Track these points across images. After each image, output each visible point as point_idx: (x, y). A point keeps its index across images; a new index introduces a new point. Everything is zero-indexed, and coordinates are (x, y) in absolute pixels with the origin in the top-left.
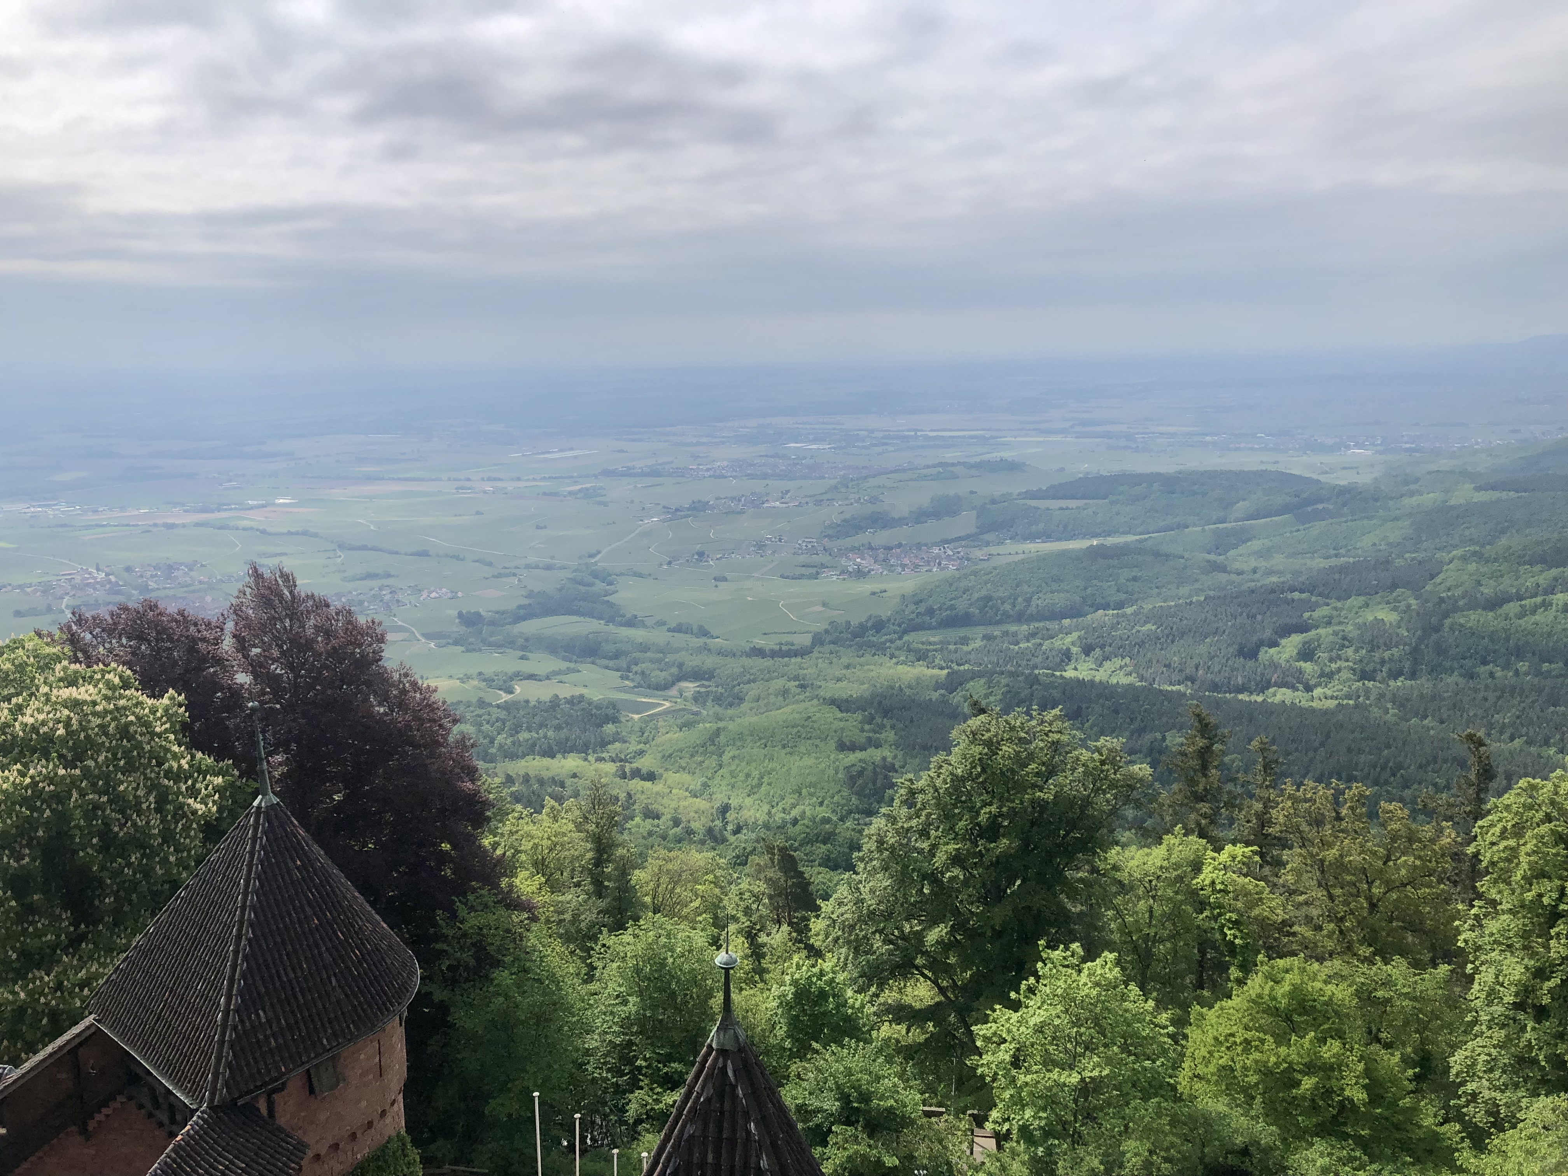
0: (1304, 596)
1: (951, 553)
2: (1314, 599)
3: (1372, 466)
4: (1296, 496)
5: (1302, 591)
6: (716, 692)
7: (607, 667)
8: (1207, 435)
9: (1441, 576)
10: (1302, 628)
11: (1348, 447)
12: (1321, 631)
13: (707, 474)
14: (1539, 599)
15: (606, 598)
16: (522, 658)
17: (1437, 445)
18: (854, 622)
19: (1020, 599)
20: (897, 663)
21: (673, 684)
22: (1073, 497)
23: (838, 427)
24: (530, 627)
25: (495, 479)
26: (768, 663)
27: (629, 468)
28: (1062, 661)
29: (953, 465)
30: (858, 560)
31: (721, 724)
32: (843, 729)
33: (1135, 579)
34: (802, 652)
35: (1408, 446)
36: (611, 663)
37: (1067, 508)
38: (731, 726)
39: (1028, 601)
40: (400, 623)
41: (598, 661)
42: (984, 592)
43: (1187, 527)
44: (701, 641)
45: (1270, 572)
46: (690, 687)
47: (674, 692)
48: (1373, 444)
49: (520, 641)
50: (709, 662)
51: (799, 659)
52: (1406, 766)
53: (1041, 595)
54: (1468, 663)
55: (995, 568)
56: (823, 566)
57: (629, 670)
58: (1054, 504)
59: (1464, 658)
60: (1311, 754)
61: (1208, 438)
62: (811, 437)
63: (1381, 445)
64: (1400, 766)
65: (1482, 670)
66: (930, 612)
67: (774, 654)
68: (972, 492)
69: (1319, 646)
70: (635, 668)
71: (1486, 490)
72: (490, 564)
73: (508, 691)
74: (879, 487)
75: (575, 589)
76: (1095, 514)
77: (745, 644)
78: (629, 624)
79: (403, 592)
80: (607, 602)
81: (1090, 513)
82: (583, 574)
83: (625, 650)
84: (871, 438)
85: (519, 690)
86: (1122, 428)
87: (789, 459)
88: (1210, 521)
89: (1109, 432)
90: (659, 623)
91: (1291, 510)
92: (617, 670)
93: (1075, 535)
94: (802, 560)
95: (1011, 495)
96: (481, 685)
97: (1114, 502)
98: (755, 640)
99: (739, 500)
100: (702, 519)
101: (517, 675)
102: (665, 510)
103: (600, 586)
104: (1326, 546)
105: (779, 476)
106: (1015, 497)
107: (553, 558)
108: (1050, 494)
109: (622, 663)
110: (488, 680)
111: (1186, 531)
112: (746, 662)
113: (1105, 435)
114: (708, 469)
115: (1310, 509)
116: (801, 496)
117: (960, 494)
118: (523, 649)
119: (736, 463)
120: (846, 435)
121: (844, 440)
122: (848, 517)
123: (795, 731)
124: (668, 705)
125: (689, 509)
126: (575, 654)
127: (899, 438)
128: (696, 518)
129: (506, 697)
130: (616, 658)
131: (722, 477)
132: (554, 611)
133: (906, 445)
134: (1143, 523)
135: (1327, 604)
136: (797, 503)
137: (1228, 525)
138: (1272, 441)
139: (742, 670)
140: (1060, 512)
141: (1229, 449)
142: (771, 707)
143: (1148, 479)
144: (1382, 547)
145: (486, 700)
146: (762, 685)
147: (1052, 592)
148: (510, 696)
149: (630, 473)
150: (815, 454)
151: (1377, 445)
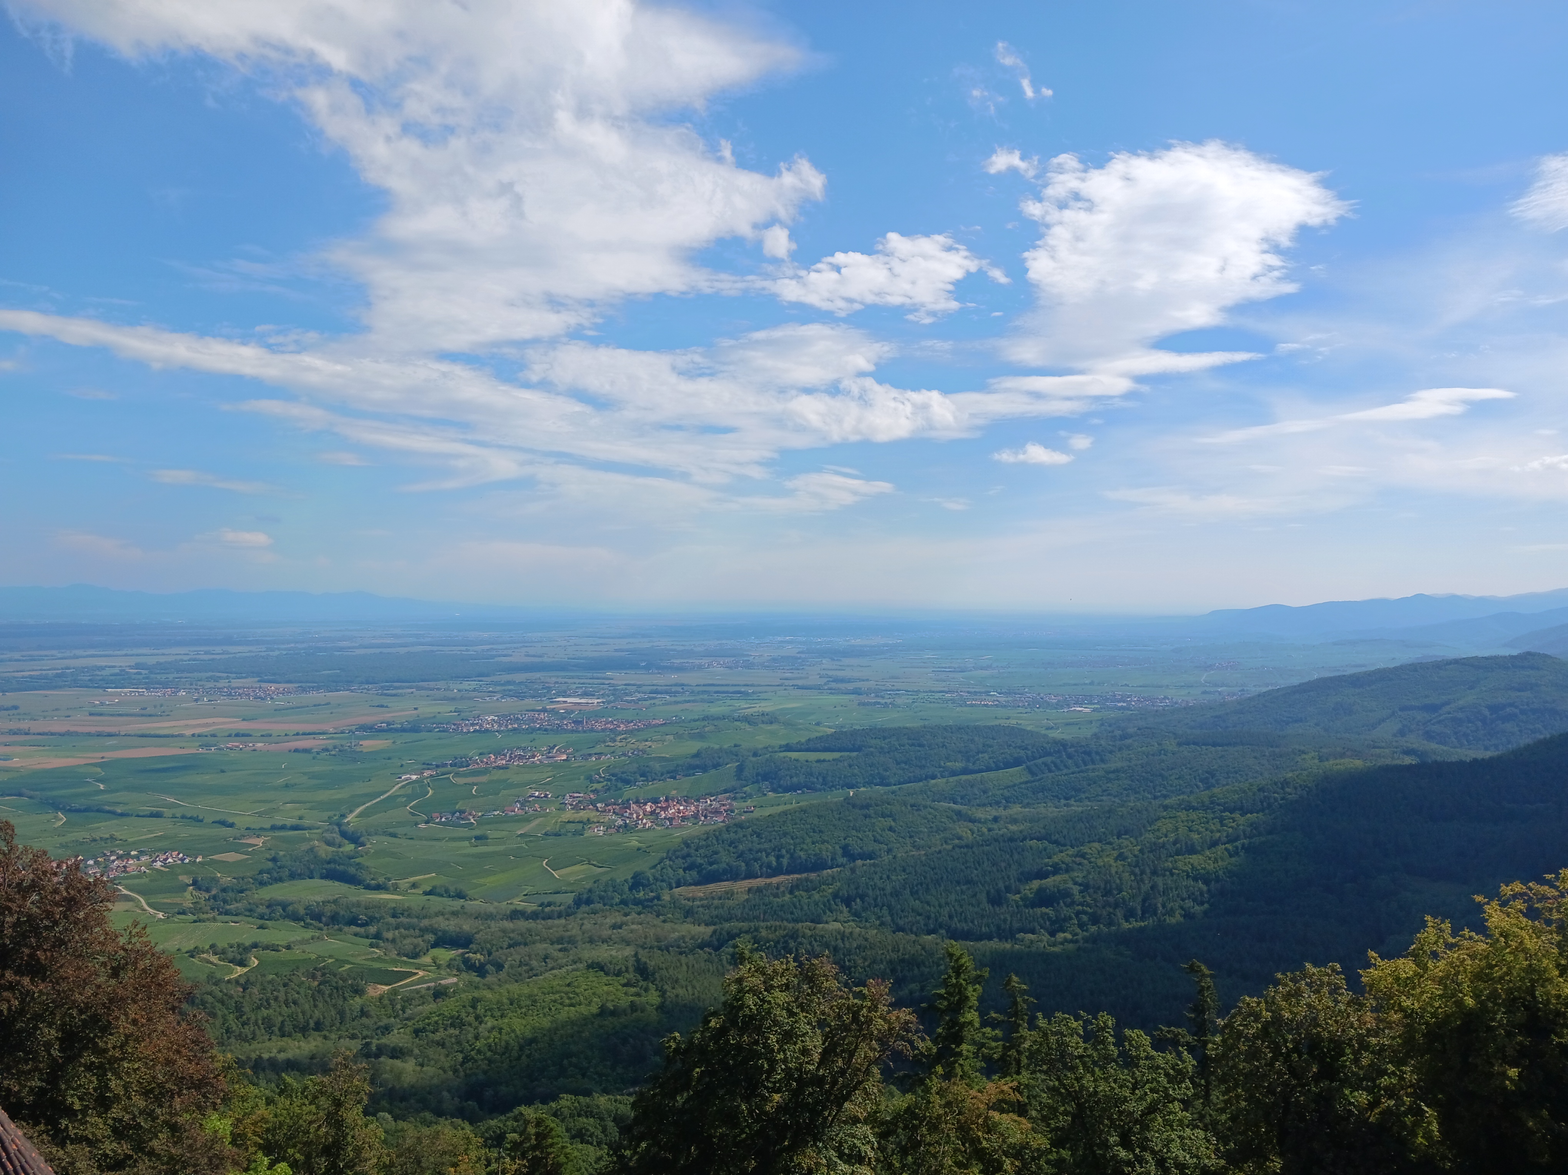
0: (1041, 844)
1: (719, 806)
2: (1050, 846)
3: (1091, 722)
4: (1026, 750)
5: (1039, 840)
6: (474, 959)
7: (356, 935)
8: (946, 692)
9: (1159, 823)
10: (1041, 874)
11: (1069, 706)
12: (1060, 878)
13: (472, 729)
15: (357, 860)
16: (261, 927)
17: (1145, 704)
18: (620, 880)
19: (784, 852)
20: (664, 921)
21: (427, 951)
22: (830, 750)
23: (607, 682)
24: (275, 893)
25: (243, 735)
26: (531, 924)
27: (388, 723)
28: (824, 912)
29: (718, 718)
30: (626, 815)
31: (476, 994)
32: (608, 993)
33: (890, 829)
34: (568, 913)
35: (1120, 704)
36: (361, 930)
37: (824, 761)
38: (488, 995)
39: (791, 853)
40: (125, 892)
41: (345, 929)
42: (749, 846)
43: (934, 778)
44: (457, 904)
45: (1011, 821)
46: (445, 954)
47: (426, 959)
48: (1091, 702)
49: (261, 910)
50: (467, 926)
51: (562, 921)
53: (804, 846)
55: (759, 820)
56: (589, 821)
57: (379, 938)
58: (813, 756)
61: (948, 696)
62: (580, 692)
63: (1098, 703)
66: (697, 867)
67: (534, 916)
68: (735, 746)
69: (1058, 892)
70: (386, 936)
71: (1188, 744)
72: (231, 825)
73: (242, 964)
74: (647, 741)
75: (325, 851)
76: (850, 766)
77: (505, 907)
78: (378, 888)
79: (133, 857)
80: (358, 864)
81: (846, 764)
82: (334, 835)
83: (377, 915)
84: (639, 692)
85: (256, 962)
86: (872, 684)
87: (558, 713)
88: (954, 773)
89: (860, 689)
90: (414, 886)
91: (1025, 763)
92: (367, 937)
93: (833, 786)
94: (569, 814)
95: (773, 747)
96: (214, 959)
97: (867, 755)
98: (516, 901)
99: (505, 756)
100: (465, 775)
101: (255, 945)
102: (425, 766)
103: (349, 847)
104: (1057, 796)
105: (546, 730)
106: (776, 749)
107: (300, 818)
108: (808, 747)
109: (372, 929)
110: (221, 953)
111: (933, 782)
112: (508, 925)
113: (857, 692)
114: (473, 725)
115: (1040, 761)
116: (571, 750)
117: (726, 746)
118: (262, 917)
119: (504, 718)
120: (614, 690)
121: (613, 695)
122: (617, 771)
123: (557, 996)
124: (421, 973)
125: (451, 765)
126: (320, 922)
127: (666, 693)
128: (457, 774)
129: (240, 970)
130: (365, 925)
131: (487, 731)
132: (300, 875)
133: (673, 699)
134: (895, 774)
135: (1061, 852)
136: (564, 757)
137: (969, 777)
138: (1003, 699)
139: (502, 934)
140: (818, 764)
141: (966, 706)
142: (532, 973)
143: (897, 733)
144: (1104, 798)
145: (218, 975)
146: (523, 950)
147: (813, 843)
148: (245, 970)
149: (389, 729)
150: (583, 708)
151: (1094, 704)
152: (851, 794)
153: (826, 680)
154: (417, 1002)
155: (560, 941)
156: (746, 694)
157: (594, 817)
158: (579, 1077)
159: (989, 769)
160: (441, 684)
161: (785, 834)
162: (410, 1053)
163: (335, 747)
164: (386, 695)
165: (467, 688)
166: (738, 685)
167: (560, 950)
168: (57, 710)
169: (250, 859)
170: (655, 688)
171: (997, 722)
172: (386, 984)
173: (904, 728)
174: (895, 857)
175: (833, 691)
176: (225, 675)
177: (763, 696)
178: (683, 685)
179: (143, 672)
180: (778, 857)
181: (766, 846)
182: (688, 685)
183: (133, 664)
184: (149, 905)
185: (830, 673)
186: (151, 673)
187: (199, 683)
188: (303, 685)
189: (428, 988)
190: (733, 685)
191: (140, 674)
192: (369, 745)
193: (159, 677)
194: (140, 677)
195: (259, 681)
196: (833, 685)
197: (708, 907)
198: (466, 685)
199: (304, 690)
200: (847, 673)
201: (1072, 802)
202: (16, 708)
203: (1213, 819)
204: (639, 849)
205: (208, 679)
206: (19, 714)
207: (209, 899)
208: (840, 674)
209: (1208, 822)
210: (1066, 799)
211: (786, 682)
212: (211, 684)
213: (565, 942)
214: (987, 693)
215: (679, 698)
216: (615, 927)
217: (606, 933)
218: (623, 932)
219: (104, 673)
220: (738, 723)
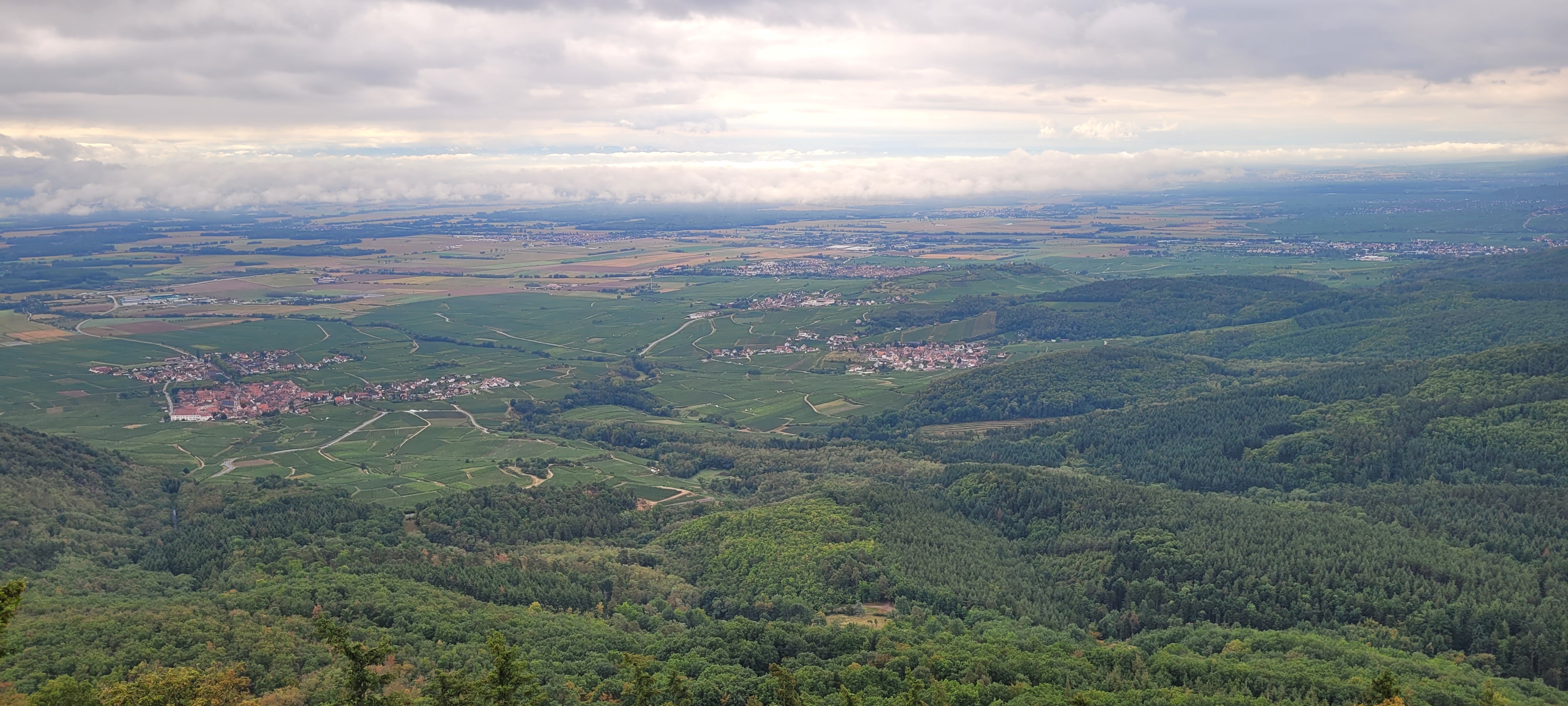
0: (1291, 399)
1: (970, 351)
2: (1301, 401)
3: (1383, 271)
4: (1299, 301)
5: (1291, 394)
6: (734, 481)
7: (638, 455)
8: (1226, 241)
9: (1427, 382)
10: (1286, 430)
11: (1362, 253)
12: (1305, 434)
13: (754, 273)
14: (1516, 407)
15: (646, 389)
16: (561, 445)
17: (1450, 251)
18: (871, 416)
19: (1026, 398)
20: (903, 457)
21: (696, 473)
22: (1089, 300)
23: (880, 230)
24: (575, 416)
25: (562, 277)
26: (785, 453)
27: (683, 267)
28: (1058, 457)
29: (982, 267)
30: (884, 357)
32: (833, 521)
33: (1136, 379)
34: (820, 444)
35: (1421, 252)
36: (643, 451)
37: (1081, 310)
39: (1034, 398)
40: (459, 410)
41: (629, 449)
42: (992, 390)
43: (1194, 329)
44: (726, 431)
45: (1267, 374)
46: (710, 475)
47: (695, 479)
48: (1388, 250)
49: (563, 430)
50: (730, 451)
51: (813, 451)
52: (1360, 569)
53: (1047, 393)
54: (1446, 467)
55: (1005, 367)
56: (850, 362)
57: (656, 458)
58: (1070, 306)
59: (1441, 462)
60: (1270, 556)
61: (1228, 244)
62: (854, 240)
63: (1395, 251)
64: (1354, 570)
65: (1457, 473)
66: (943, 408)
67: (792, 445)
68: (994, 294)
69: (1300, 448)
70: (662, 457)
71: (1485, 297)
72: (547, 355)
73: (541, 476)
74: (910, 288)
75: (618, 381)
76: (1107, 316)
77: (767, 435)
78: (664, 414)
79: (466, 381)
80: (647, 393)
81: (1102, 315)
82: (629, 367)
83: (656, 439)
84: (910, 241)
85: (552, 475)
86: (1147, 234)
87: (832, 259)
88: (1216, 324)
89: (1134, 237)
90: (693, 413)
91: (1294, 315)
92: (647, 458)
93: (1088, 335)
94: (832, 355)
95: (1030, 297)
96: (518, 470)
97: (1125, 305)
98: (778, 431)
99: (780, 298)
100: (744, 316)
101: (552, 461)
102: (711, 307)
103: (642, 377)
104: (1323, 350)
105: (820, 275)
106: (1034, 298)
107: (604, 351)
108: (1068, 296)
109: (651, 451)
110: (524, 467)
111: (1192, 333)
112: (764, 452)
113: (1130, 240)
114: (755, 269)
115: (1311, 313)
116: (838, 295)
117: (983, 295)
118: (564, 436)
119: (782, 263)
120: (887, 238)
121: (884, 242)
122: (878, 316)
123: (789, 522)
124: (684, 492)
125: (733, 306)
126: (610, 442)
127: (936, 241)
128: (737, 315)
129: (538, 482)
130: (647, 446)
131: (767, 275)
132: (598, 400)
133: (942, 247)
134: (1153, 325)
135: (1314, 407)
136: (833, 302)
137: (1231, 329)
138: (1288, 247)
139: (759, 460)
140: (1074, 314)
141: (1246, 254)
142: (780, 497)
143: (1160, 284)
144: (1377, 352)
145: (518, 485)
146: (775, 476)
147: (1057, 391)
148: (542, 481)
149: (684, 272)
150: (855, 255)
151: (1391, 251)
152: (1106, 343)
153: (1097, 229)
154: (677, 517)
155: (808, 469)
156: (1016, 243)
157: (855, 358)
158: (794, 594)
159: (1253, 321)
160: (731, 231)
161: (1028, 381)
162: (660, 562)
163: (637, 288)
164: (682, 241)
165: (754, 235)
166: (1008, 234)
167: (806, 478)
168: (416, 253)
169: (559, 386)
170: (925, 236)
171: (1276, 272)
172: (653, 500)
173: (1168, 279)
174: (1136, 406)
175: (1105, 240)
176: (548, 223)
177: (1031, 244)
178: (953, 233)
179: (484, 220)
180: (1020, 402)
181: (1009, 391)
182: (958, 234)
183: (475, 213)
184: (477, 422)
185: (1103, 221)
186: (489, 221)
187: (528, 230)
188: (614, 232)
189: (689, 506)
190: (1002, 234)
191: (481, 222)
192: (667, 287)
193: (495, 224)
194: (481, 224)
195: (576, 228)
196: (1106, 234)
197: (947, 445)
198: (752, 233)
199: (615, 236)
200: (1122, 222)
201: (1339, 355)
202: (383, 251)
203: (1491, 380)
204: (892, 389)
205: (534, 227)
206: (386, 257)
207: (524, 419)
208: (1114, 222)
209: (1484, 384)
210: (1333, 353)
211: (1057, 231)
212: (537, 231)
213: (812, 471)
214: (1271, 241)
215: (949, 246)
216: (859, 459)
217: (849, 464)
218: (865, 465)
219: (453, 221)
220: (1000, 273)
